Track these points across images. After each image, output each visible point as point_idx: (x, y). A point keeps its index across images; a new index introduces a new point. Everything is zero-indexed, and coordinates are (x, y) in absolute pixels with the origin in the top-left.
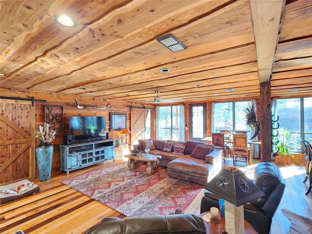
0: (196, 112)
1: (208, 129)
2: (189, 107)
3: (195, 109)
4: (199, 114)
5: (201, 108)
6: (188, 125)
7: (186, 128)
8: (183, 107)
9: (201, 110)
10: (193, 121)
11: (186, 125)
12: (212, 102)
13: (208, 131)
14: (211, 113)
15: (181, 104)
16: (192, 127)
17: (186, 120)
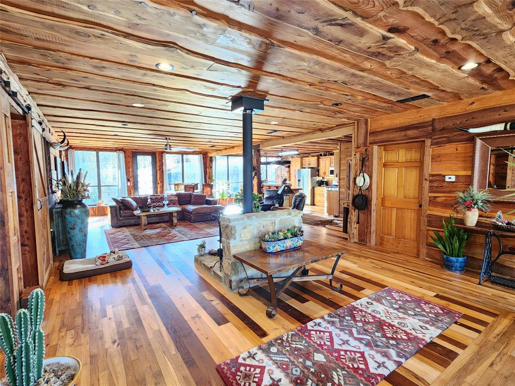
1: (159, 184)
2: (131, 155)
3: (140, 158)
4: (146, 165)
5: (149, 158)
6: (131, 179)
7: (129, 184)
8: (122, 155)
9: (149, 161)
10: (139, 174)
11: (128, 180)
12: (163, 152)
13: (159, 186)
14: (162, 165)
15: (119, 150)
16: (137, 182)
17: (127, 173)
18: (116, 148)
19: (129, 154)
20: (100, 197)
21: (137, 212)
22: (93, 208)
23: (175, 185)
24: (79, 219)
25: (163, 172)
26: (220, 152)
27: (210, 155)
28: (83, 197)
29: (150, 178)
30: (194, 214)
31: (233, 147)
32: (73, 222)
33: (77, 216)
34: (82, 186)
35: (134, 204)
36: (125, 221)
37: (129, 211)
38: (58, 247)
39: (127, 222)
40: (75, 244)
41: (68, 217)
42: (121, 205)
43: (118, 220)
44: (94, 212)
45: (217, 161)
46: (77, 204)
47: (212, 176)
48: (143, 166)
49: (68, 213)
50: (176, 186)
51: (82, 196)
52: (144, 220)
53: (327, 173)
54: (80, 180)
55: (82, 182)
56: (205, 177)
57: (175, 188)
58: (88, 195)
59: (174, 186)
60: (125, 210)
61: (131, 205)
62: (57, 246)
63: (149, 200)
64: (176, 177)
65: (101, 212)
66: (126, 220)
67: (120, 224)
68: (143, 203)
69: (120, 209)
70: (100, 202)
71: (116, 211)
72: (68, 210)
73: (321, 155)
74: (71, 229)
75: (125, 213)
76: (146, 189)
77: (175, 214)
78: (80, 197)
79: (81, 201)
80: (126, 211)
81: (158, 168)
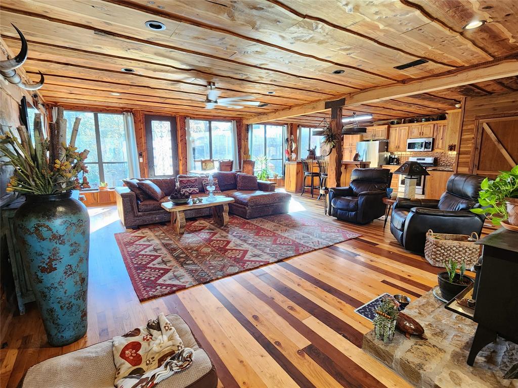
0: (159, 130)
1: (181, 160)
2: (143, 119)
3: (155, 124)
4: (163, 134)
5: (167, 125)
6: (144, 154)
7: (141, 160)
8: (130, 118)
9: (167, 128)
10: (154, 146)
11: (140, 155)
12: (185, 117)
13: (181, 163)
14: (184, 134)
15: (127, 111)
16: (153, 157)
17: (139, 144)
18: (122, 108)
19: (141, 117)
20: (102, 179)
21: (168, 205)
22: (93, 193)
23: (202, 162)
24: (63, 243)
25: (186, 144)
26: (265, 116)
27: (245, 122)
28: (72, 186)
29: (169, 153)
30: (251, 206)
31: (290, 107)
32: (47, 254)
33: (56, 237)
34: (68, 156)
35: (157, 189)
36: (145, 218)
37: (152, 202)
38: (22, 295)
39: (148, 219)
40: (56, 307)
41: (32, 240)
42: (138, 192)
43: (135, 216)
44: (95, 199)
45: (253, 130)
46: (56, 205)
47: (248, 151)
48: (159, 134)
49: (32, 230)
50: (204, 164)
51: (69, 183)
52: (180, 219)
53: (401, 146)
54: (61, 140)
55: (68, 144)
56: (239, 152)
57: (202, 166)
58: (85, 179)
59: (200, 163)
60: (145, 199)
61: (154, 192)
62: (19, 294)
63: (178, 184)
64: (202, 152)
65: (105, 199)
66: (147, 215)
67: (138, 222)
68: (170, 188)
69: (138, 199)
70: (103, 185)
71: (131, 201)
72: (32, 222)
73: (393, 123)
74: (43, 270)
75: (146, 205)
76: (164, 167)
77: (226, 208)
78: (64, 186)
79: (69, 193)
80: (147, 203)
81: (179, 139)
